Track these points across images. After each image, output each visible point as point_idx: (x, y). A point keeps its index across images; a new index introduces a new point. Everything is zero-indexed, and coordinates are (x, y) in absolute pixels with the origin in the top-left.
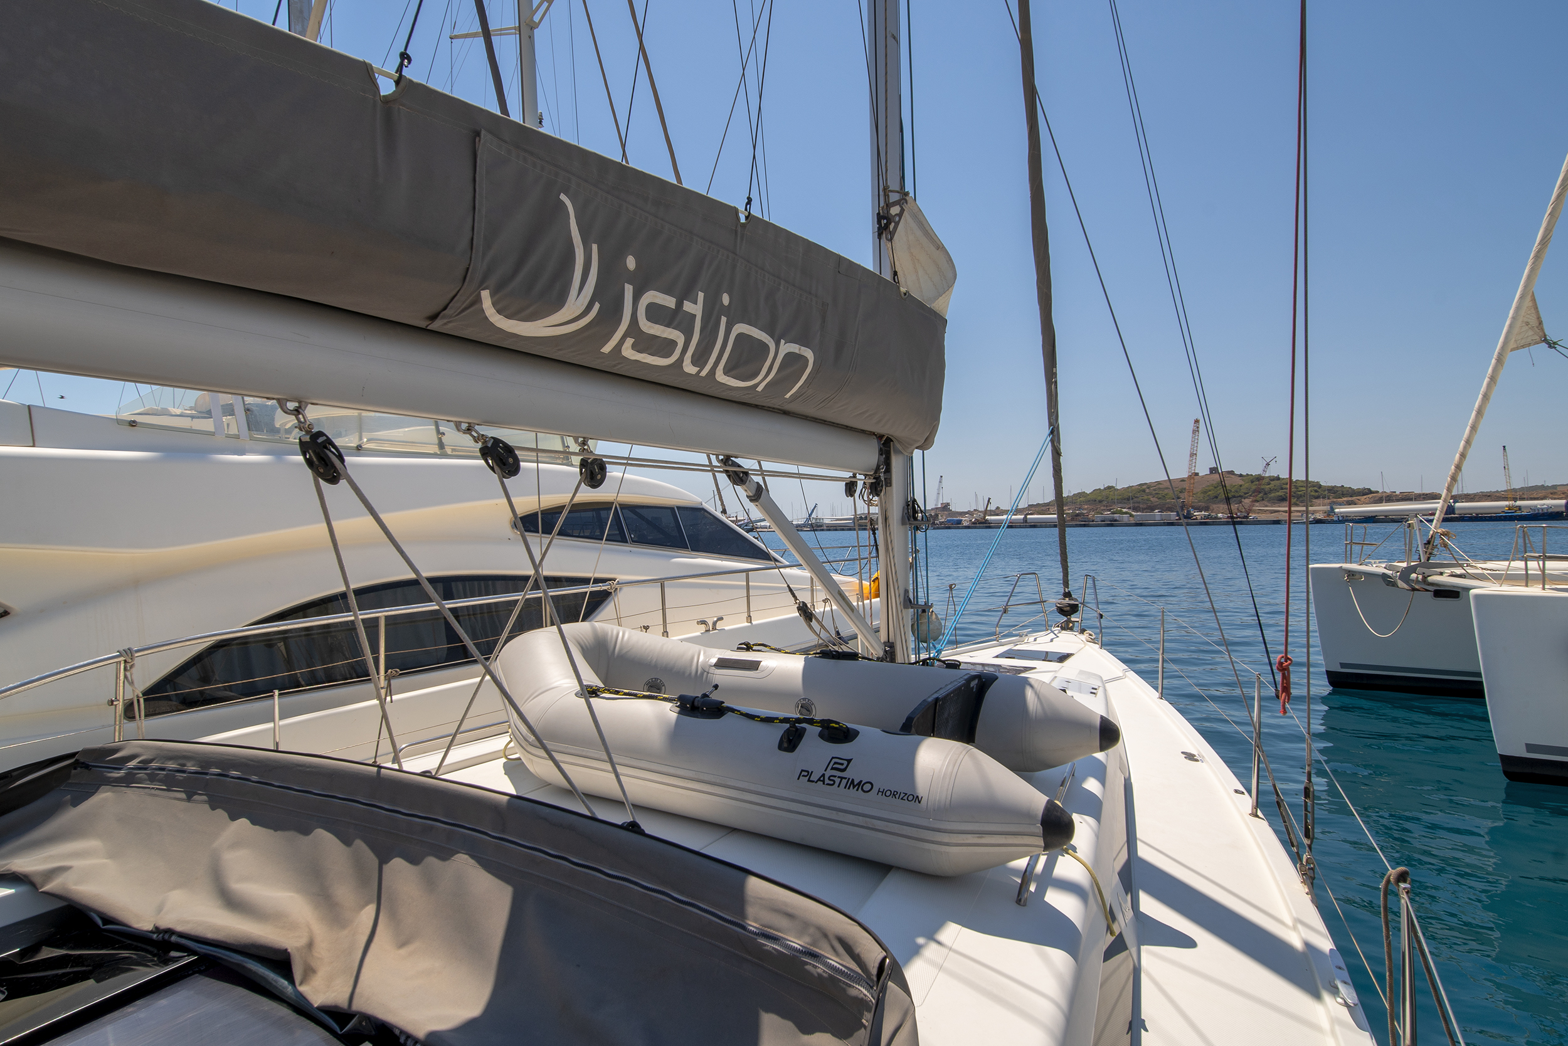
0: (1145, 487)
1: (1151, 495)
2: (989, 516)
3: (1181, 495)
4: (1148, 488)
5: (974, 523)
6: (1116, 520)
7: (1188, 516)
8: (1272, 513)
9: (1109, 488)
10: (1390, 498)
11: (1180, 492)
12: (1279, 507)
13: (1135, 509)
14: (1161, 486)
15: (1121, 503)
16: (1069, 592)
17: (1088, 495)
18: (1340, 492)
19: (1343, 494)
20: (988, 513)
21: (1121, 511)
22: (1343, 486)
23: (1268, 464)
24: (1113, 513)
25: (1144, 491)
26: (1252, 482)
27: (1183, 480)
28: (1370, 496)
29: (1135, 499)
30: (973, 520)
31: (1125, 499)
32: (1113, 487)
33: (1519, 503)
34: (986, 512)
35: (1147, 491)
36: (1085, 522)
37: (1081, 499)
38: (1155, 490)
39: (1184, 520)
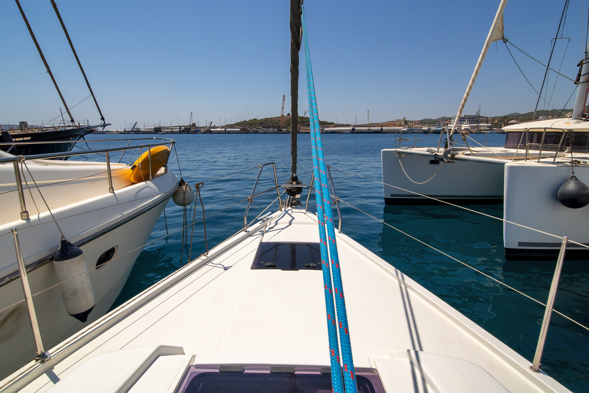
0: (267, 119)
1: (269, 122)
2: (211, 129)
3: (279, 123)
4: (268, 120)
5: (205, 131)
6: (257, 131)
7: (281, 130)
8: (306, 130)
9: (255, 119)
10: (338, 126)
11: (278, 122)
12: (308, 128)
13: (264, 127)
14: (272, 119)
15: (259, 125)
17: (248, 122)
18: (325, 123)
19: (326, 124)
20: (211, 128)
21: (259, 128)
22: (326, 121)
23: (306, 113)
24: (256, 129)
25: (267, 121)
26: (300, 119)
27: (279, 117)
28: (333, 125)
29: (264, 124)
30: (205, 130)
31: (260, 124)
32: (256, 119)
33: (370, 128)
34: (210, 127)
35: (268, 121)
36: (247, 132)
37: (245, 123)
38: (270, 121)
39: (280, 132)
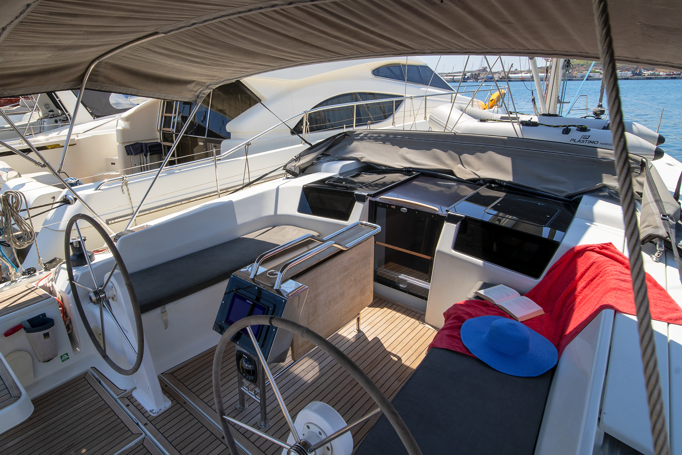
2: (510, 74)
5: (501, 79)
7: (640, 74)
16: (601, 105)
30: (501, 77)
39: (636, 77)
